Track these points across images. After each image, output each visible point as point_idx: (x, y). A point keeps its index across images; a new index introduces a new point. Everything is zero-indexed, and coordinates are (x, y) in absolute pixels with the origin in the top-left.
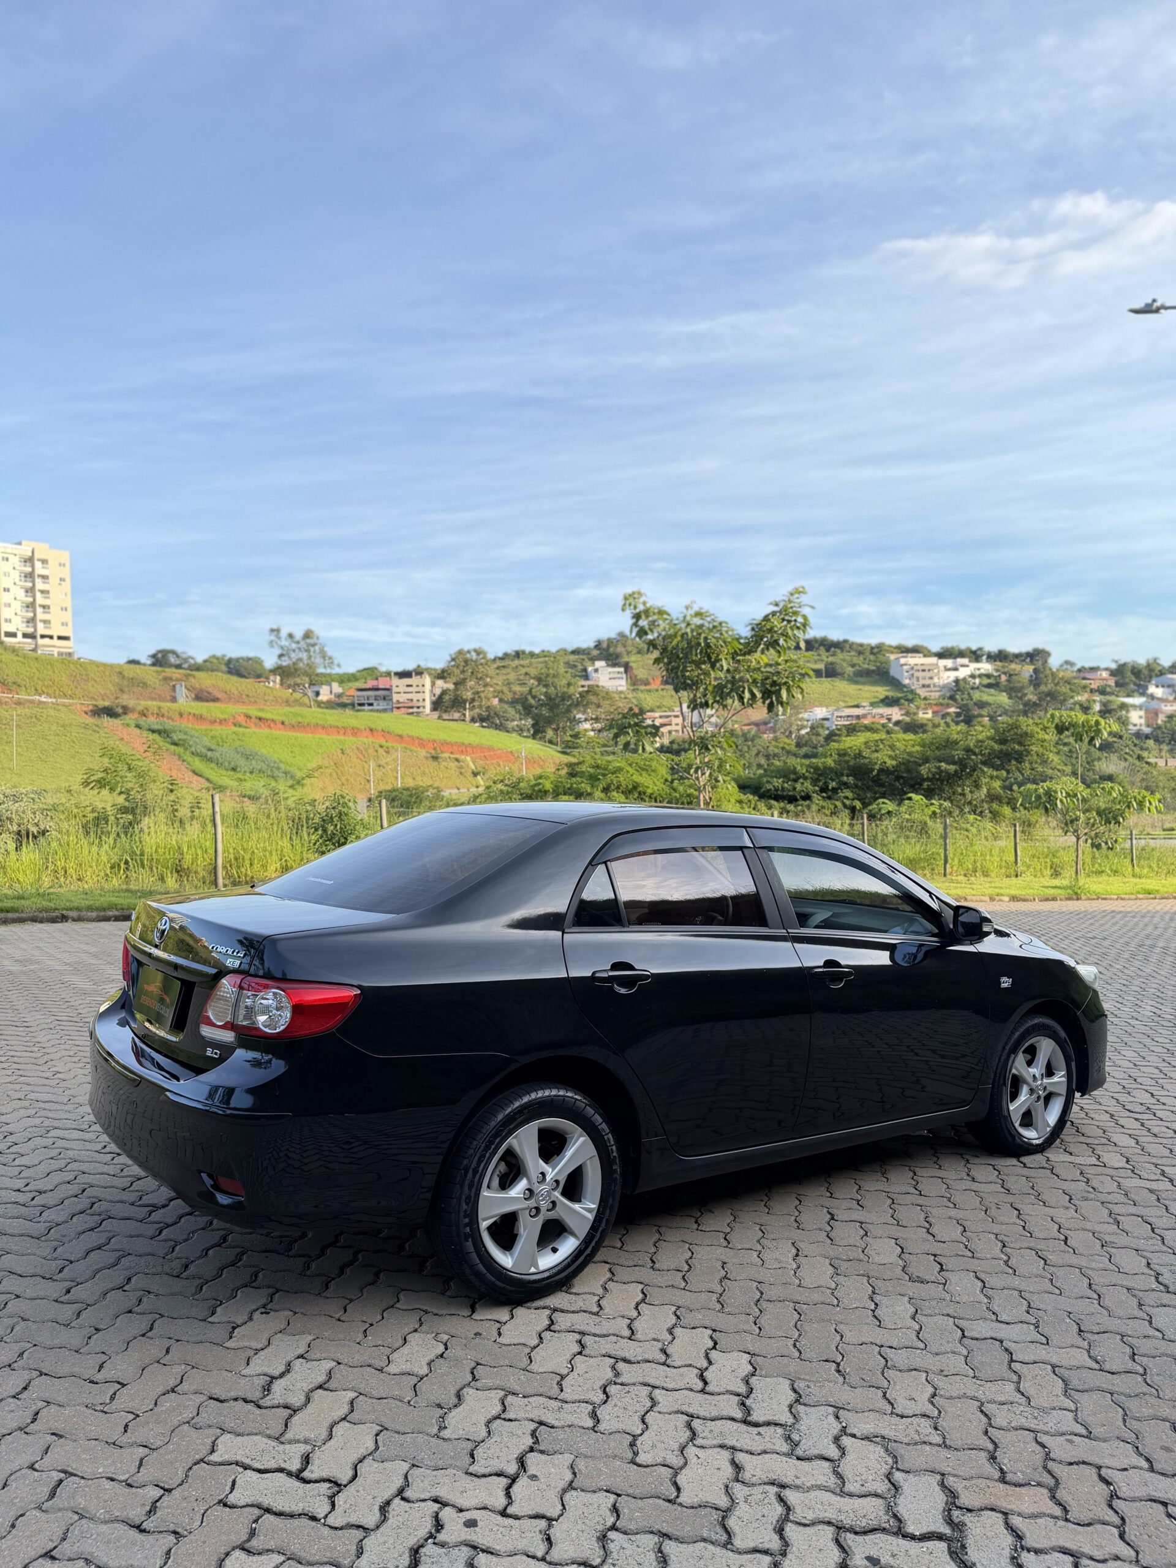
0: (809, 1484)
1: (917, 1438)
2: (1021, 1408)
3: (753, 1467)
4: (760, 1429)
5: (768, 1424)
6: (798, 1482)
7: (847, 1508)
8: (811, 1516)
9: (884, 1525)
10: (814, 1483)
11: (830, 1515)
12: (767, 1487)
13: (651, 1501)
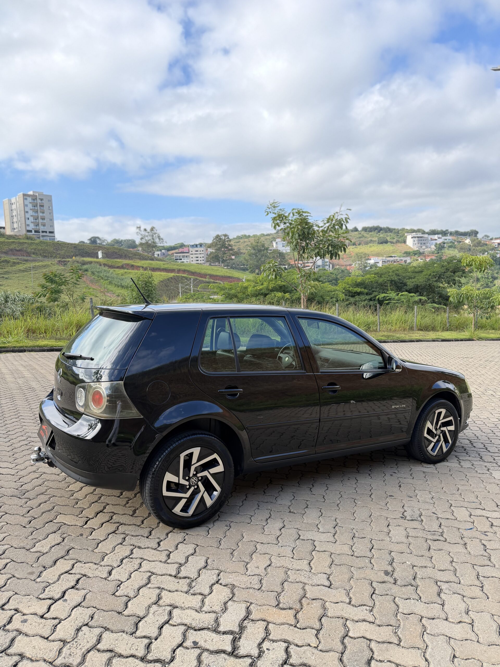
0: (187, 606)
1: (249, 586)
2: (305, 573)
3: (167, 598)
4: (180, 581)
5: (185, 578)
6: (183, 606)
7: (197, 618)
8: (179, 621)
9: (210, 627)
10: (190, 606)
11: (187, 622)
12: (167, 607)
13: (110, 613)
